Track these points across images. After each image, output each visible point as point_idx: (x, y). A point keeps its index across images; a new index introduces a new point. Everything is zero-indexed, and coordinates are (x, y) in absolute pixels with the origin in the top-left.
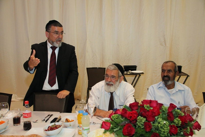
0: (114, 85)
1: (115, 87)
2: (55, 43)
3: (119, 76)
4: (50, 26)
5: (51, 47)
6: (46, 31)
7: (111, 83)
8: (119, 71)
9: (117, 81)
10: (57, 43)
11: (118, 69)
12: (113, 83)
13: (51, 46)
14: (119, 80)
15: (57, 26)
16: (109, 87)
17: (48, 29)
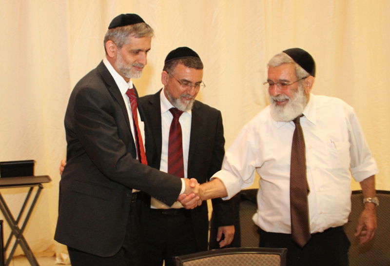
0: (290, 100)
1: (293, 105)
2: (178, 101)
3: (298, 77)
4: (176, 63)
5: (171, 110)
6: (164, 70)
7: (282, 98)
8: (297, 65)
9: (296, 90)
10: (184, 103)
11: (293, 61)
12: (287, 97)
13: (171, 106)
14: (300, 88)
15: (190, 67)
16: (278, 108)
17: (169, 68)
